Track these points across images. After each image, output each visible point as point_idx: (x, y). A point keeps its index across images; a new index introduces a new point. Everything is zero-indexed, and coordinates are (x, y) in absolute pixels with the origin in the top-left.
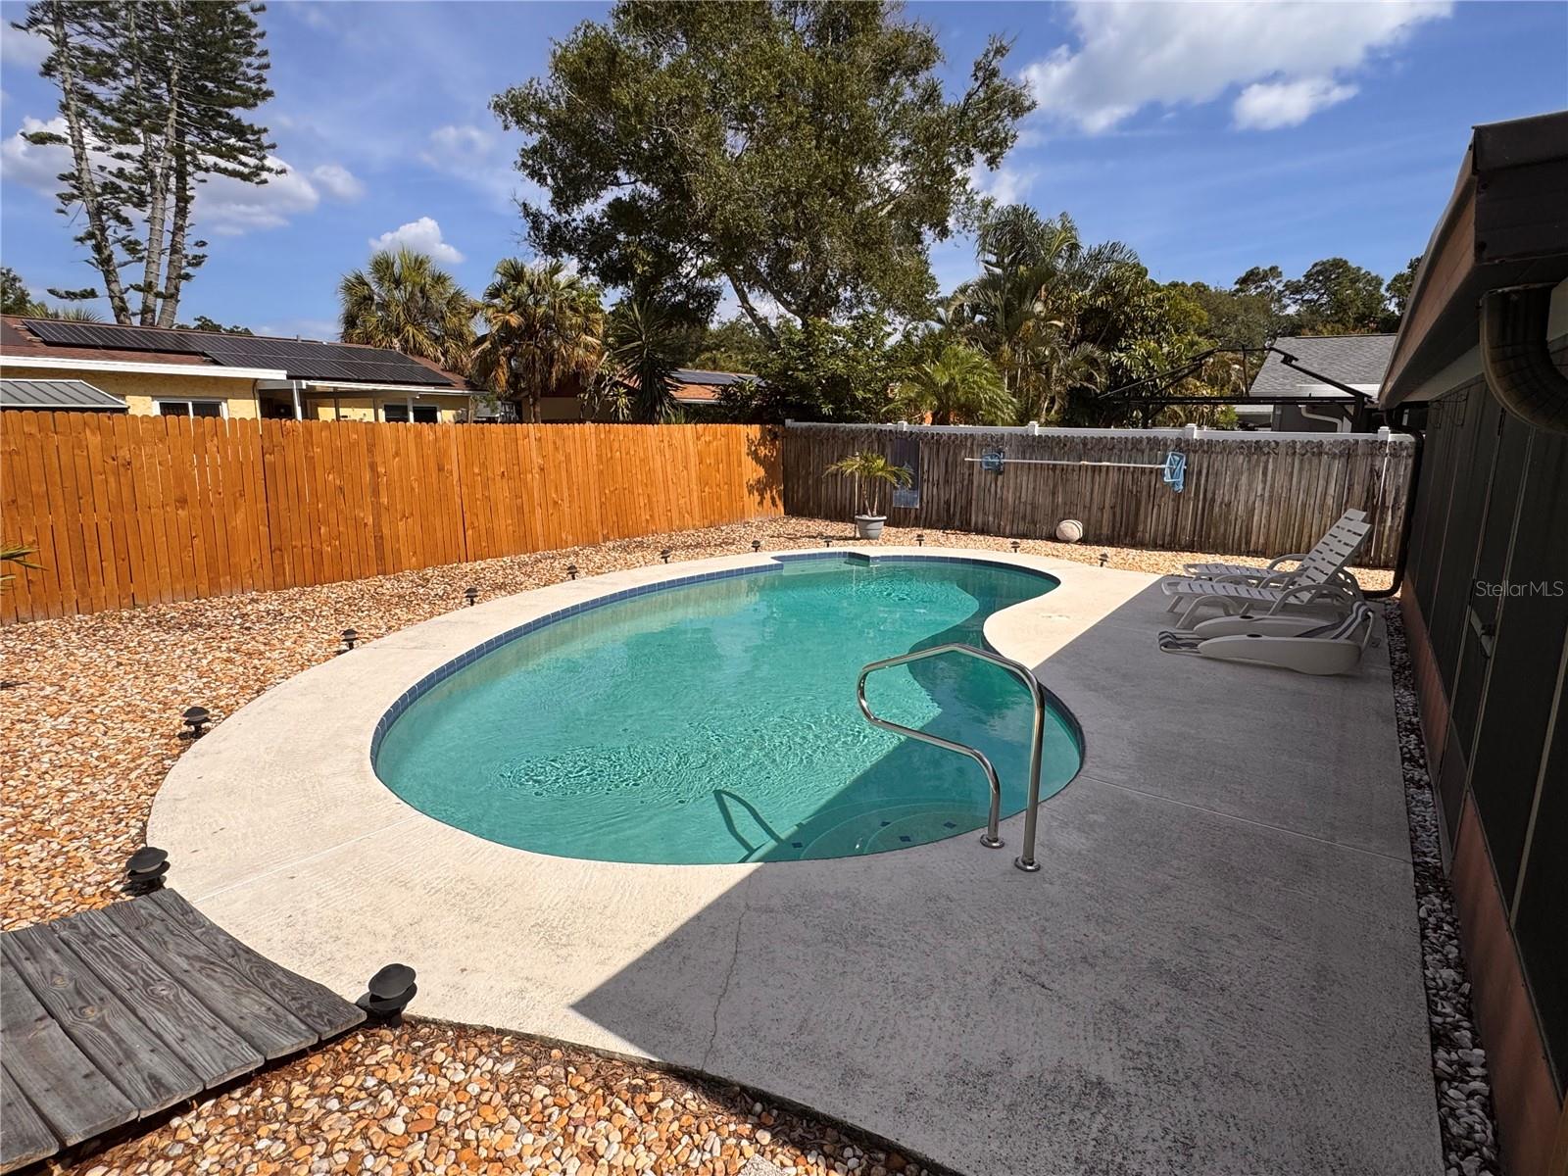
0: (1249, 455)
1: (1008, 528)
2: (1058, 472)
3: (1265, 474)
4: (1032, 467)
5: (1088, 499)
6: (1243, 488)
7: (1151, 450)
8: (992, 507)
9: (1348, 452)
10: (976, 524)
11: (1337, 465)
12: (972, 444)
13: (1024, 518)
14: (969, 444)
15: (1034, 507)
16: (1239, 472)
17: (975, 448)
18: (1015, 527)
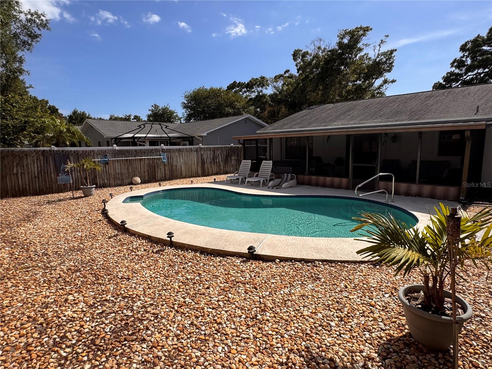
0: (178, 152)
1: (113, 184)
2: (128, 162)
3: (182, 157)
4: (119, 161)
5: (140, 169)
6: (179, 161)
7: (156, 152)
8: (106, 177)
9: (197, 150)
10: (100, 184)
11: (195, 153)
12: (94, 154)
13: (119, 179)
14: (92, 154)
15: (121, 174)
16: (177, 157)
17: (95, 155)
18: (116, 183)
